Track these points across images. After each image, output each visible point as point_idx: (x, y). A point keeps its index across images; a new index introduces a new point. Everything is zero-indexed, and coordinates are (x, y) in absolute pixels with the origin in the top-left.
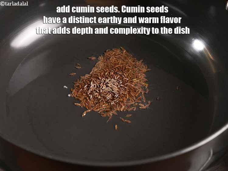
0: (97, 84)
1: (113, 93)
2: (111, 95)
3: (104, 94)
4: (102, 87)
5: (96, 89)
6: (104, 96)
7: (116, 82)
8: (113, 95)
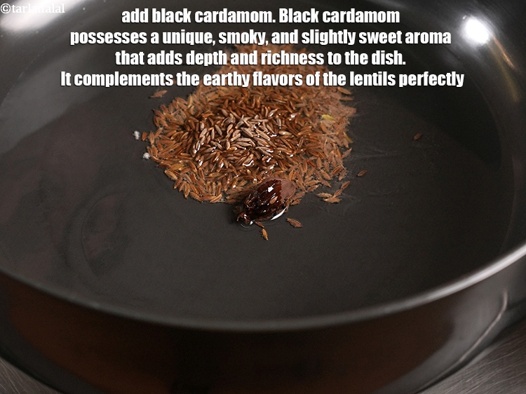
0: (217, 127)
1: (258, 150)
2: (252, 156)
3: (234, 156)
4: (231, 137)
5: (214, 141)
6: (234, 160)
7: (266, 123)
8: (259, 157)
